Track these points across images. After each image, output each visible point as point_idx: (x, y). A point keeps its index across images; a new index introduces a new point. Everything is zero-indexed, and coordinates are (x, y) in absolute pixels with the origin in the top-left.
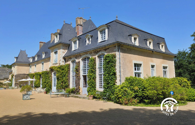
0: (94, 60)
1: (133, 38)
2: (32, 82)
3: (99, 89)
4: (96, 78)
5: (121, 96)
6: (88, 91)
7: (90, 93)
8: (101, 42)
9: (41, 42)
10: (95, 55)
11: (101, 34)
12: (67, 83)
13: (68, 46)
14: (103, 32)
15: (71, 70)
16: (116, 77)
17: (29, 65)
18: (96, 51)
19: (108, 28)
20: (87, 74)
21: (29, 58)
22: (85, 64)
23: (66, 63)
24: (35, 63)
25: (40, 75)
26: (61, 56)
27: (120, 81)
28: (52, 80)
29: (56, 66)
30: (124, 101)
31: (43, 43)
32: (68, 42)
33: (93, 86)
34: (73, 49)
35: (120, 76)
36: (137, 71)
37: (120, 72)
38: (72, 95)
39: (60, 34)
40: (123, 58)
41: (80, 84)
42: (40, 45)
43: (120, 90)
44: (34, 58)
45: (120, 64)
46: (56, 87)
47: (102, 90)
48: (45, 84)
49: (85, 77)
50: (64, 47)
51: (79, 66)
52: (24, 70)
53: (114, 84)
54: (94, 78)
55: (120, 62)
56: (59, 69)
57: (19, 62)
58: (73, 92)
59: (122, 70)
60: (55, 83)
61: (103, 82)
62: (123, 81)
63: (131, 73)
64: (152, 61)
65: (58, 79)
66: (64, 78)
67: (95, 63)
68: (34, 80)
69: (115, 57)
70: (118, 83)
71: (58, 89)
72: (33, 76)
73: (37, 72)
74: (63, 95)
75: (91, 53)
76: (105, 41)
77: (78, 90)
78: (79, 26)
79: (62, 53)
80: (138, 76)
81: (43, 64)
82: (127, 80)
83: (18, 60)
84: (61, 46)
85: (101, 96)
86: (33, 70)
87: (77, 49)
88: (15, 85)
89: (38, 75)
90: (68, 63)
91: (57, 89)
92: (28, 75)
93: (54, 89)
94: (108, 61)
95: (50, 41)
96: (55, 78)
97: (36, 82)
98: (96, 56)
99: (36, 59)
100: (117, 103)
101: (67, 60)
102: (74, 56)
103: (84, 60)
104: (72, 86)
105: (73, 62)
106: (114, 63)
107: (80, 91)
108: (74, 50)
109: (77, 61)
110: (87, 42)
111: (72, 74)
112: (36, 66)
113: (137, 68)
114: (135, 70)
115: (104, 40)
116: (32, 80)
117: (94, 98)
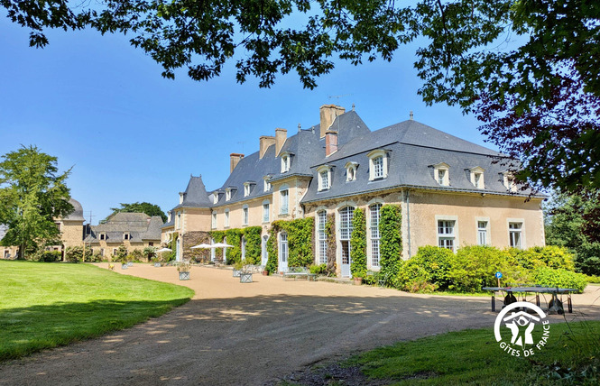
0: (363, 214)
1: (436, 172)
2: (219, 251)
3: (373, 267)
4: (366, 245)
5: (407, 278)
6: (352, 271)
7: (356, 274)
8: (376, 180)
9: (233, 155)
10: (364, 204)
11: (375, 164)
12: (309, 255)
13: (309, 181)
14: (378, 161)
15: (317, 228)
16: (400, 246)
17: (211, 210)
18: (366, 198)
19: (388, 156)
20: (349, 239)
21: (209, 194)
22: (344, 220)
23: (306, 215)
24: (224, 207)
25: (241, 235)
26: (296, 200)
27: (409, 253)
28: (277, 249)
29: (285, 219)
30: (413, 288)
31: (238, 156)
32: (309, 173)
33: (361, 261)
34: (320, 188)
35: (409, 244)
36: (445, 235)
37: (409, 237)
38: (321, 277)
39: (292, 156)
40: (415, 211)
41: (337, 258)
42: (233, 163)
43: (406, 269)
44: (221, 195)
45: (408, 222)
46: (286, 263)
47: (378, 269)
48: (255, 255)
49: (345, 244)
50: (301, 183)
51: (333, 223)
52: (201, 223)
53: (398, 259)
54: (363, 247)
55: (408, 220)
56: (292, 227)
57: (191, 204)
58: (322, 272)
59: (412, 234)
60: (284, 255)
61: (379, 255)
62: (414, 254)
63: (432, 239)
64: (481, 214)
65: (291, 246)
66: (304, 245)
67: (364, 219)
68: (225, 245)
69: (399, 211)
70: (405, 258)
71: (292, 266)
72: (223, 238)
73: (233, 228)
74: (305, 277)
75: (356, 200)
76: (382, 179)
77: (332, 269)
78: (330, 135)
79: (297, 194)
80: (448, 244)
81: (246, 210)
82: (420, 251)
83: (188, 200)
84: (296, 181)
85: (375, 279)
86: (221, 222)
87: (328, 188)
88: (184, 258)
89: (236, 236)
90: (310, 215)
91: (290, 265)
92: (209, 233)
93: (283, 266)
94: (386, 217)
95: (257, 154)
96: (284, 245)
97: (229, 250)
98: (367, 206)
99: (228, 197)
100: (402, 290)
101: (307, 208)
102: (323, 202)
103: (344, 210)
104: (319, 261)
105: (322, 213)
106: (398, 222)
107: (337, 271)
108: (323, 190)
109: (329, 211)
110: (349, 175)
111: (319, 237)
112: (227, 213)
113: (444, 229)
114: (442, 232)
115: (380, 176)
116: (219, 245)
117: (364, 282)
